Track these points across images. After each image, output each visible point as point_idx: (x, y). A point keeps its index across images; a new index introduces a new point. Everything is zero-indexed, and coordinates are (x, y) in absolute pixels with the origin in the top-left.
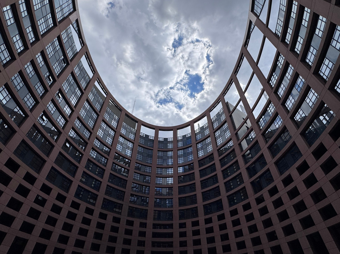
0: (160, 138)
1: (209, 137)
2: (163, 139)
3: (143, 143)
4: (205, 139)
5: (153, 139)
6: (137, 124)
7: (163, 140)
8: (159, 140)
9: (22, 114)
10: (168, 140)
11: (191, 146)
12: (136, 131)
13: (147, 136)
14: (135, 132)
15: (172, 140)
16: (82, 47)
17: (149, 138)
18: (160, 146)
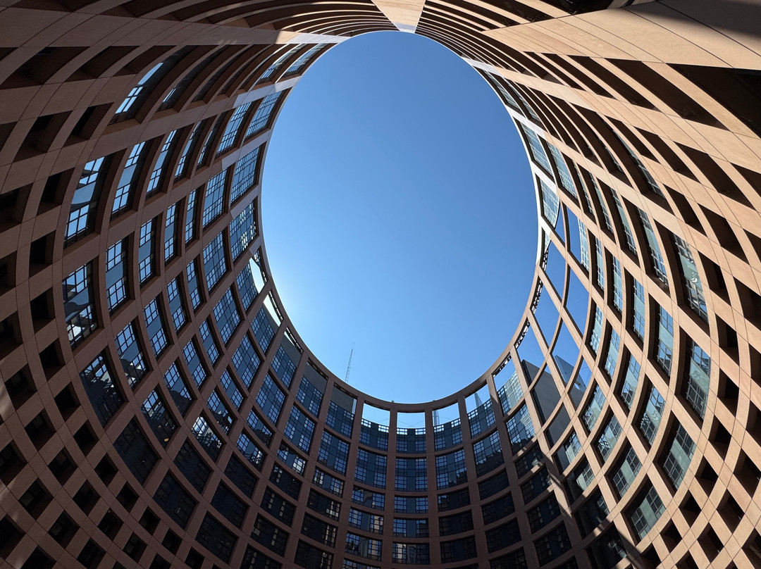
0: (401, 430)
1: (496, 430)
2: (406, 430)
3: (368, 442)
4: (488, 435)
5: (387, 431)
6: (355, 401)
7: (406, 434)
8: (398, 433)
9: (189, 397)
10: (416, 434)
11: (462, 448)
12: (354, 418)
13: (375, 426)
14: (352, 419)
15: (425, 433)
16: (266, 283)
17: (379, 430)
18: (400, 446)
